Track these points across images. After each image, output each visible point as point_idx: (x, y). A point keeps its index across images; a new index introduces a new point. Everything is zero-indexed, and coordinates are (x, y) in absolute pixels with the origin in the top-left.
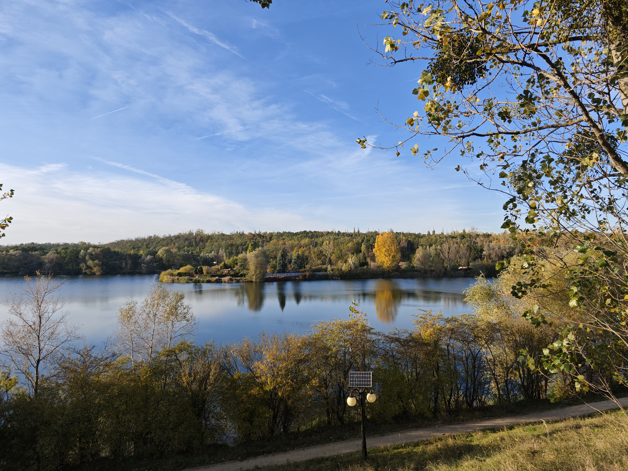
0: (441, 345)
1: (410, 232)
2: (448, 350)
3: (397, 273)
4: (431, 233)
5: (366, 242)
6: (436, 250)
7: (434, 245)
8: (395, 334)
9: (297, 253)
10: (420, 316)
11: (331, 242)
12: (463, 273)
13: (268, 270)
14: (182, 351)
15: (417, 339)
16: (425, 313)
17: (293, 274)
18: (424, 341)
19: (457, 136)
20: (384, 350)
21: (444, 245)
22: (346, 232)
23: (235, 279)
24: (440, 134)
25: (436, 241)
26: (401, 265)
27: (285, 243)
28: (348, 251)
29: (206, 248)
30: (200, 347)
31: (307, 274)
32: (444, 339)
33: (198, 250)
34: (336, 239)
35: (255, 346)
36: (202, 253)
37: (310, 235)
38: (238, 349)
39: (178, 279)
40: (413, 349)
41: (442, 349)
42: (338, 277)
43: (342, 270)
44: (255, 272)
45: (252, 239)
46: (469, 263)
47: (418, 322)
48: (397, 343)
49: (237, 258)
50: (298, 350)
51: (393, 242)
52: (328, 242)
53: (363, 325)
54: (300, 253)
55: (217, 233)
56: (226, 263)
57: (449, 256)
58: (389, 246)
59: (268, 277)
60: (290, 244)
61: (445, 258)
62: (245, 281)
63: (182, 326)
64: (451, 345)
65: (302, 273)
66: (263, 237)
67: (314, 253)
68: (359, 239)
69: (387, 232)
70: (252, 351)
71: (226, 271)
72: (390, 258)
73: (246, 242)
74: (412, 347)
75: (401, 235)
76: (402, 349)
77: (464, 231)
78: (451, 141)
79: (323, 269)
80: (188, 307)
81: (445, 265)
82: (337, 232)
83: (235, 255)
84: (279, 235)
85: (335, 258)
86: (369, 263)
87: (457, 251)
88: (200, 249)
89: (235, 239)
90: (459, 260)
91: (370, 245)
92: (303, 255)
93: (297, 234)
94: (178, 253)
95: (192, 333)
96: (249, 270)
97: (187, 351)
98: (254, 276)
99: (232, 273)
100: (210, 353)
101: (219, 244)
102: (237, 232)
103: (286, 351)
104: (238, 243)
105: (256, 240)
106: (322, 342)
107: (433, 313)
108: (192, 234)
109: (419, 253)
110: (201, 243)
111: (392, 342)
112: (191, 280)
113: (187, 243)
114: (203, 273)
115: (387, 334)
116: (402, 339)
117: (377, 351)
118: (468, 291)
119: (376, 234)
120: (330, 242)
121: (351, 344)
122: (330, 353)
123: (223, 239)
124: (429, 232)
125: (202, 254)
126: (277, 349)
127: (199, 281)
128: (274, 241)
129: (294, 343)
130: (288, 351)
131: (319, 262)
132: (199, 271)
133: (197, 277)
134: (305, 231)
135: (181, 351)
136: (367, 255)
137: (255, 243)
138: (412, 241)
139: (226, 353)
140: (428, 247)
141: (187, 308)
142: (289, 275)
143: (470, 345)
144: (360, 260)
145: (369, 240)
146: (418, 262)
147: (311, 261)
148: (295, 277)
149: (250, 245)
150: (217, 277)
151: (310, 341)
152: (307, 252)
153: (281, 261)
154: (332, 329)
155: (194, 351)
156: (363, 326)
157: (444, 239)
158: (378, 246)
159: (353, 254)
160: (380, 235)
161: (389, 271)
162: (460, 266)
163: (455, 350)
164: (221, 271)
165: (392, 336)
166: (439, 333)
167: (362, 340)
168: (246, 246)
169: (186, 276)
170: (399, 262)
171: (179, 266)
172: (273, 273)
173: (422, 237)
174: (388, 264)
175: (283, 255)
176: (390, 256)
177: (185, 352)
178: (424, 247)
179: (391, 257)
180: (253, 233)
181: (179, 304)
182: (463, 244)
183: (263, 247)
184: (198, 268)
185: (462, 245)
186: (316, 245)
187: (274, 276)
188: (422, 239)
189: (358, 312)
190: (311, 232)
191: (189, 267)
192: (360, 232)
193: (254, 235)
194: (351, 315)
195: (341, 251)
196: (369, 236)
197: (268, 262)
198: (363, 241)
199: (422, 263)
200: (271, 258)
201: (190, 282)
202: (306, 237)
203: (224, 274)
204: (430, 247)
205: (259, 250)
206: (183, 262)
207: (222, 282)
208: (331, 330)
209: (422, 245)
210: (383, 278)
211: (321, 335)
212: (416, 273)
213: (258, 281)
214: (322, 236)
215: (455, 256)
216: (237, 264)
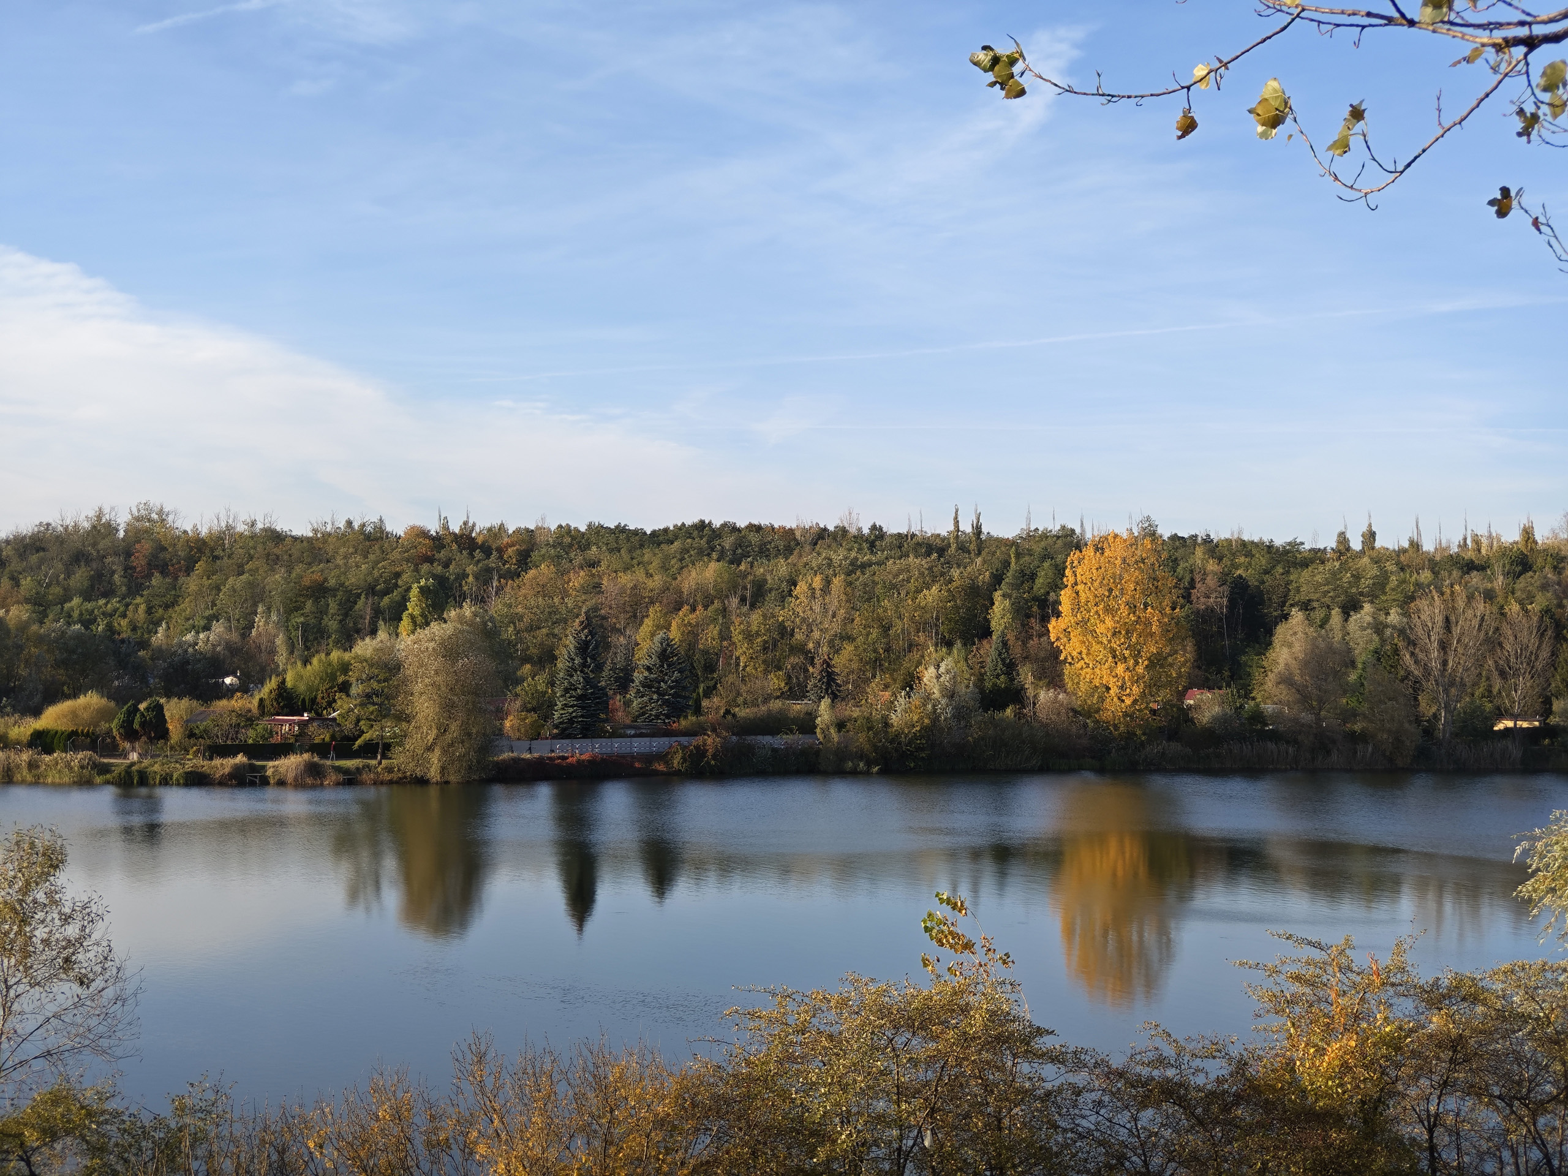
0: (1396, 1120)
1: (1246, 538)
2: (1432, 1148)
3: (1175, 747)
4: (1356, 545)
5: (1016, 586)
6: (1379, 628)
7: (1367, 607)
8: (1161, 1061)
9: (661, 635)
10: (1294, 969)
11: (837, 582)
12: (1515, 751)
13: (507, 724)
14: (54, 1137)
15: (1273, 1089)
16: (1317, 955)
17: (639, 745)
18: (1311, 1099)
19: (1498, 36)
20: (1101, 1143)
21: (1422, 604)
22: (915, 529)
23: (338, 769)
24: (1412, 23)
25: (1381, 584)
26: (1197, 707)
27: (597, 586)
28: (922, 626)
29: (186, 606)
30: (147, 1120)
31: (711, 741)
32: (1413, 1092)
33: (139, 612)
34: (864, 566)
35: (433, 1118)
36: (160, 630)
37: (728, 542)
38: (345, 1129)
39: (32, 765)
40: (1252, 1141)
41: (1399, 1140)
42: (869, 764)
43: (887, 724)
44: (443, 730)
45: (430, 560)
46: (1547, 702)
47: (1282, 1004)
48: (1168, 1107)
49: (347, 656)
50: (656, 1136)
51: (1152, 587)
52: (818, 582)
53: (993, 1013)
54: (675, 634)
55: (241, 528)
56: (289, 684)
57: (1445, 663)
58: (1133, 608)
59: (506, 755)
60: (622, 591)
61: (1427, 672)
62: (387, 777)
63: (51, 1009)
64: (1450, 1120)
65: (684, 740)
66: (487, 550)
67: (749, 636)
68: (979, 569)
69: (1125, 536)
70: (419, 1140)
71: (287, 725)
72: (1140, 669)
73: (398, 575)
74: (1249, 1131)
75: (1199, 552)
76: (1195, 1140)
77: (1528, 533)
78: (1468, 60)
79: (795, 721)
80: (87, 913)
81: (1427, 708)
82: (866, 531)
83: (337, 643)
84: (567, 540)
85: (855, 666)
86: (1030, 692)
87: (1487, 640)
88: (149, 611)
89: (340, 561)
90: (1497, 684)
91: (1035, 599)
92: (692, 646)
93: (660, 538)
94: (35, 627)
95: (104, 1043)
96: (408, 719)
97: (83, 1137)
98: (437, 752)
99: (321, 735)
100: (199, 1153)
101: (251, 585)
102: (349, 523)
103: (597, 1143)
104: (353, 579)
105: (446, 565)
106: (784, 1095)
107: (1360, 959)
108: (110, 529)
109: (1290, 646)
110: (156, 580)
111: (1143, 1106)
112: (104, 769)
113: (80, 576)
114: (164, 734)
115: (1117, 1062)
116: (1199, 1089)
117: (1066, 1146)
118: (1539, 845)
119: (1070, 541)
120: (828, 582)
121: (933, 1111)
122: (822, 1153)
123: (273, 561)
124: (1343, 539)
125: (159, 637)
126: (552, 1133)
127: (144, 779)
128: (542, 572)
129: (640, 1099)
130: (607, 1143)
131: (775, 682)
132: (143, 724)
133: (134, 756)
134: (701, 526)
135: (51, 1134)
136: (1017, 651)
137: (441, 580)
138: (1253, 582)
139: (282, 1152)
140: (1336, 612)
141: (78, 916)
142: (617, 746)
143: (1541, 1121)
144: (981, 678)
145: (1033, 577)
146: (1284, 693)
147: (731, 678)
148: (649, 758)
149: (415, 591)
150: (240, 759)
151: (721, 1089)
152: (713, 631)
153: (578, 678)
154: (835, 1029)
155: (116, 1137)
156: (995, 1016)
157: (1426, 576)
158: (1077, 607)
159: (949, 644)
160: (1089, 552)
161: (1130, 735)
162: (1501, 714)
163: (1465, 1145)
164: (263, 724)
165: (1145, 1071)
166: (1387, 1058)
167: (988, 1088)
168: (396, 595)
169: (76, 748)
170: (1186, 689)
171: (37, 699)
172: (537, 736)
173: (1305, 563)
174: (1128, 701)
175: (586, 644)
176: (1137, 656)
177: (69, 1140)
178: (1319, 615)
179: (1143, 663)
180: (433, 528)
181: (41, 897)
182: (1521, 602)
183: (481, 600)
184: (142, 706)
185: (1514, 608)
186: (757, 595)
187: (541, 750)
188: (1306, 574)
189: (968, 946)
190: (734, 529)
191: (90, 701)
192: (985, 530)
193: (438, 542)
194: (932, 958)
195: (886, 629)
196: (1030, 553)
197: (511, 680)
198: (997, 579)
199: (1304, 697)
200: (526, 659)
201: (98, 780)
202: (705, 553)
203: (277, 739)
204: (1346, 615)
205: (461, 619)
206: (61, 675)
207: (265, 782)
208: (831, 1037)
209: (1306, 606)
210: (1101, 771)
211: (780, 1062)
212: (1271, 746)
213: (453, 778)
214: (788, 551)
215: (1480, 664)
216: (345, 688)
